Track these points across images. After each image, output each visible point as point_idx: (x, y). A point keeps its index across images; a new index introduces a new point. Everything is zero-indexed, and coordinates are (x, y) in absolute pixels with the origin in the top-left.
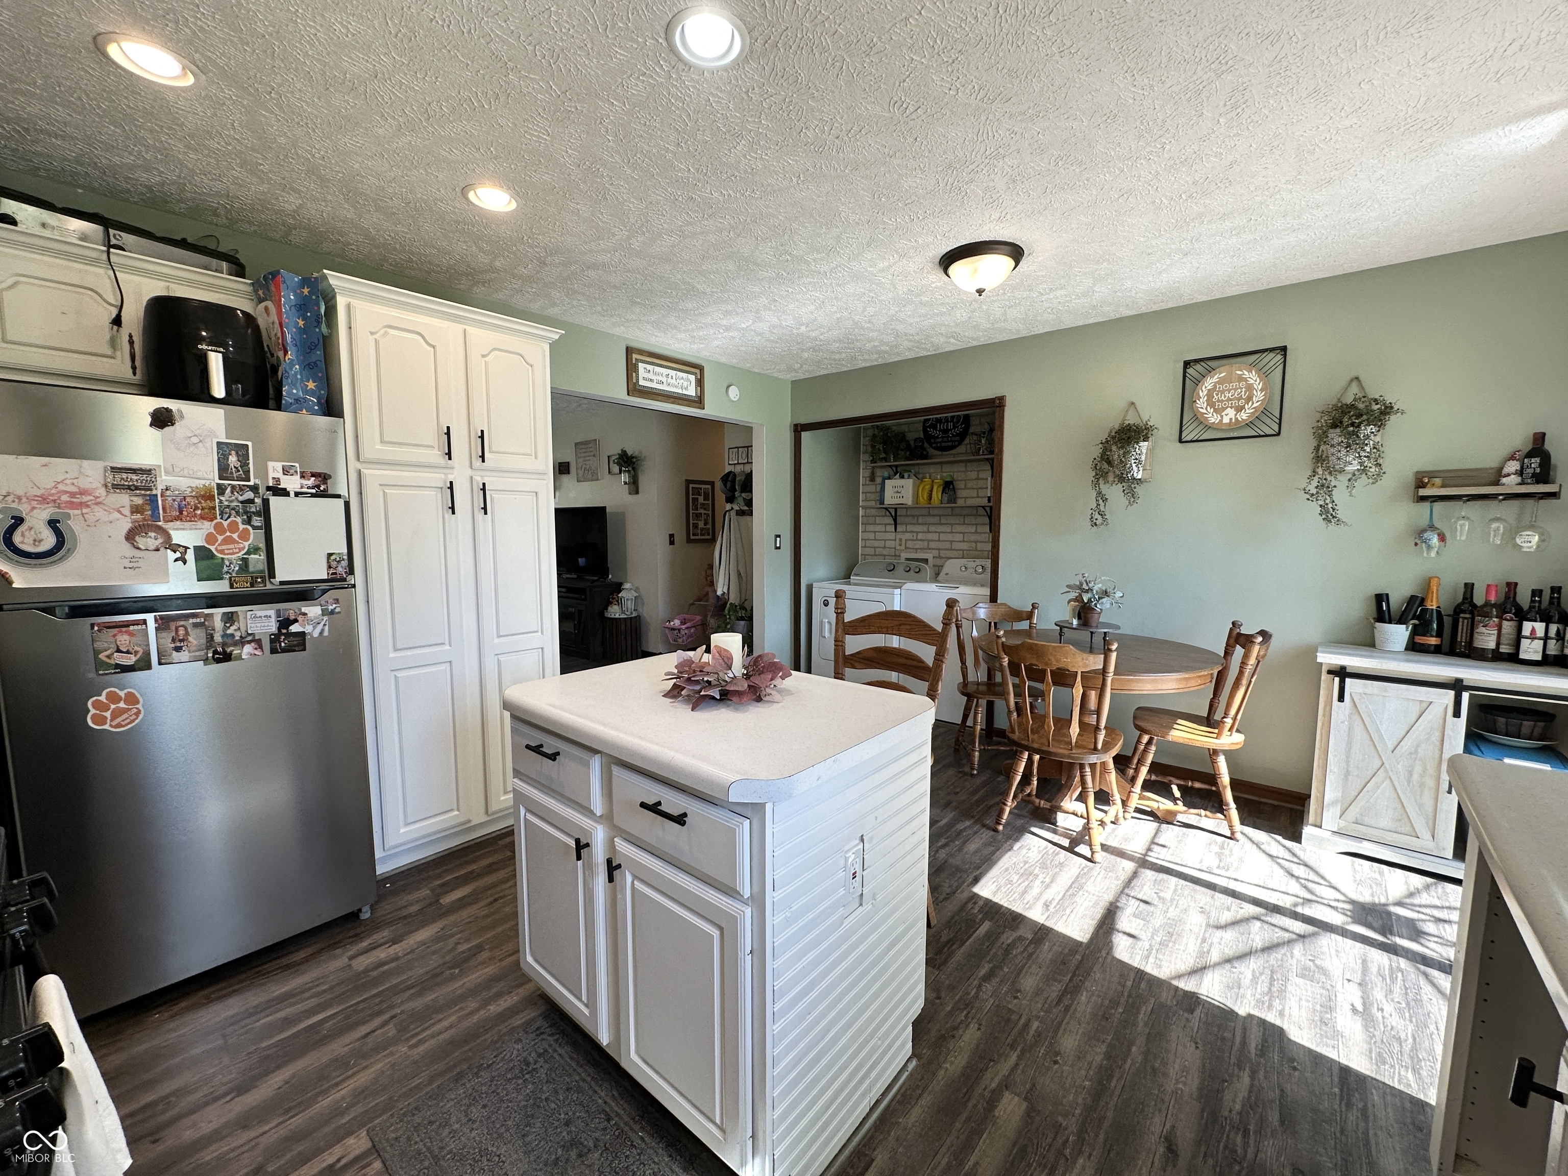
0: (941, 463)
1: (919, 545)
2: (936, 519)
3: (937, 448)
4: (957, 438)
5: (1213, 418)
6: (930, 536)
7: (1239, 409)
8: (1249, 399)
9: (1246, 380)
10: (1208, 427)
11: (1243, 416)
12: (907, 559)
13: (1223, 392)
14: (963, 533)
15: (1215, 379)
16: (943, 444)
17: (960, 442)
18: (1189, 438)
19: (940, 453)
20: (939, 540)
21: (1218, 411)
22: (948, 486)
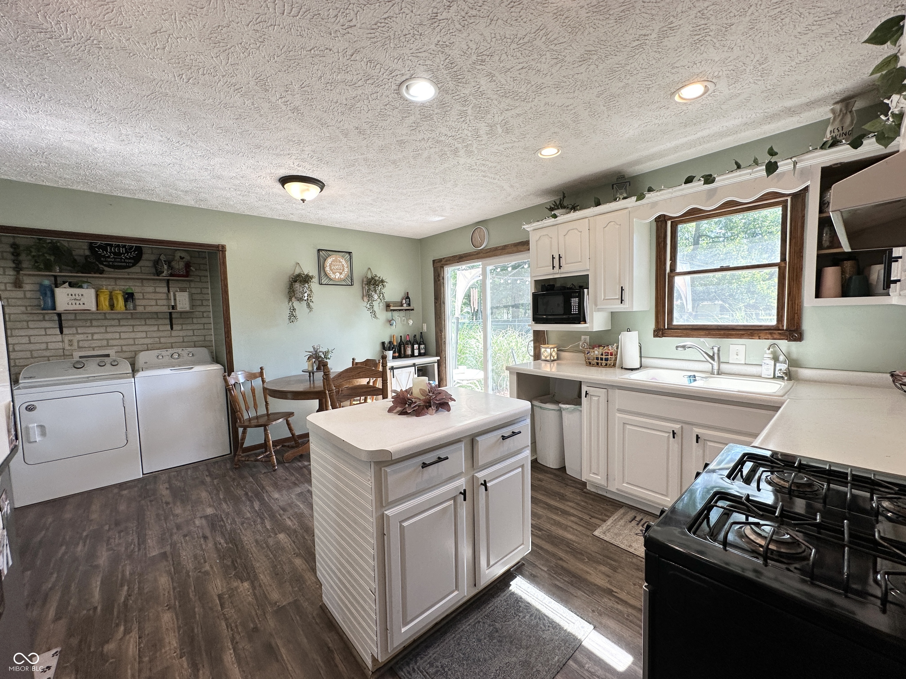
0: (116, 279)
1: (98, 343)
2: (115, 322)
3: (109, 266)
4: (132, 261)
5: (333, 276)
6: (109, 336)
7: (341, 274)
8: (343, 270)
9: (341, 262)
10: (331, 279)
11: (342, 276)
12: (81, 357)
13: (335, 265)
14: (146, 332)
15: (331, 260)
16: (116, 264)
17: (134, 265)
18: (324, 283)
19: (112, 270)
20: (120, 338)
21: (334, 273)
22: (129, 297)
